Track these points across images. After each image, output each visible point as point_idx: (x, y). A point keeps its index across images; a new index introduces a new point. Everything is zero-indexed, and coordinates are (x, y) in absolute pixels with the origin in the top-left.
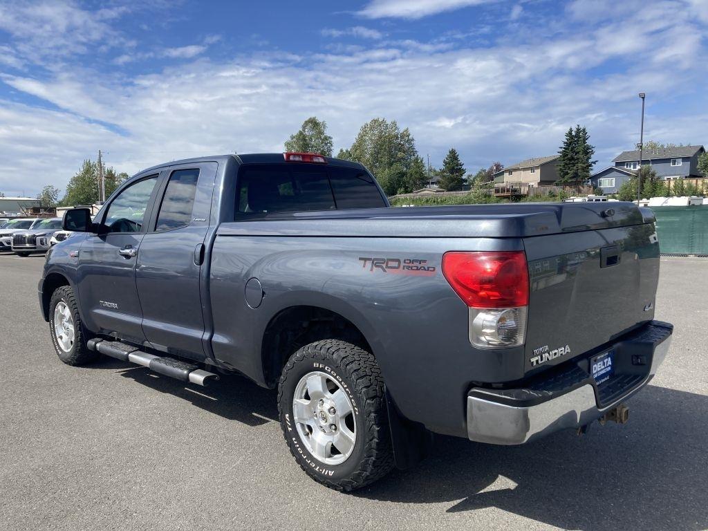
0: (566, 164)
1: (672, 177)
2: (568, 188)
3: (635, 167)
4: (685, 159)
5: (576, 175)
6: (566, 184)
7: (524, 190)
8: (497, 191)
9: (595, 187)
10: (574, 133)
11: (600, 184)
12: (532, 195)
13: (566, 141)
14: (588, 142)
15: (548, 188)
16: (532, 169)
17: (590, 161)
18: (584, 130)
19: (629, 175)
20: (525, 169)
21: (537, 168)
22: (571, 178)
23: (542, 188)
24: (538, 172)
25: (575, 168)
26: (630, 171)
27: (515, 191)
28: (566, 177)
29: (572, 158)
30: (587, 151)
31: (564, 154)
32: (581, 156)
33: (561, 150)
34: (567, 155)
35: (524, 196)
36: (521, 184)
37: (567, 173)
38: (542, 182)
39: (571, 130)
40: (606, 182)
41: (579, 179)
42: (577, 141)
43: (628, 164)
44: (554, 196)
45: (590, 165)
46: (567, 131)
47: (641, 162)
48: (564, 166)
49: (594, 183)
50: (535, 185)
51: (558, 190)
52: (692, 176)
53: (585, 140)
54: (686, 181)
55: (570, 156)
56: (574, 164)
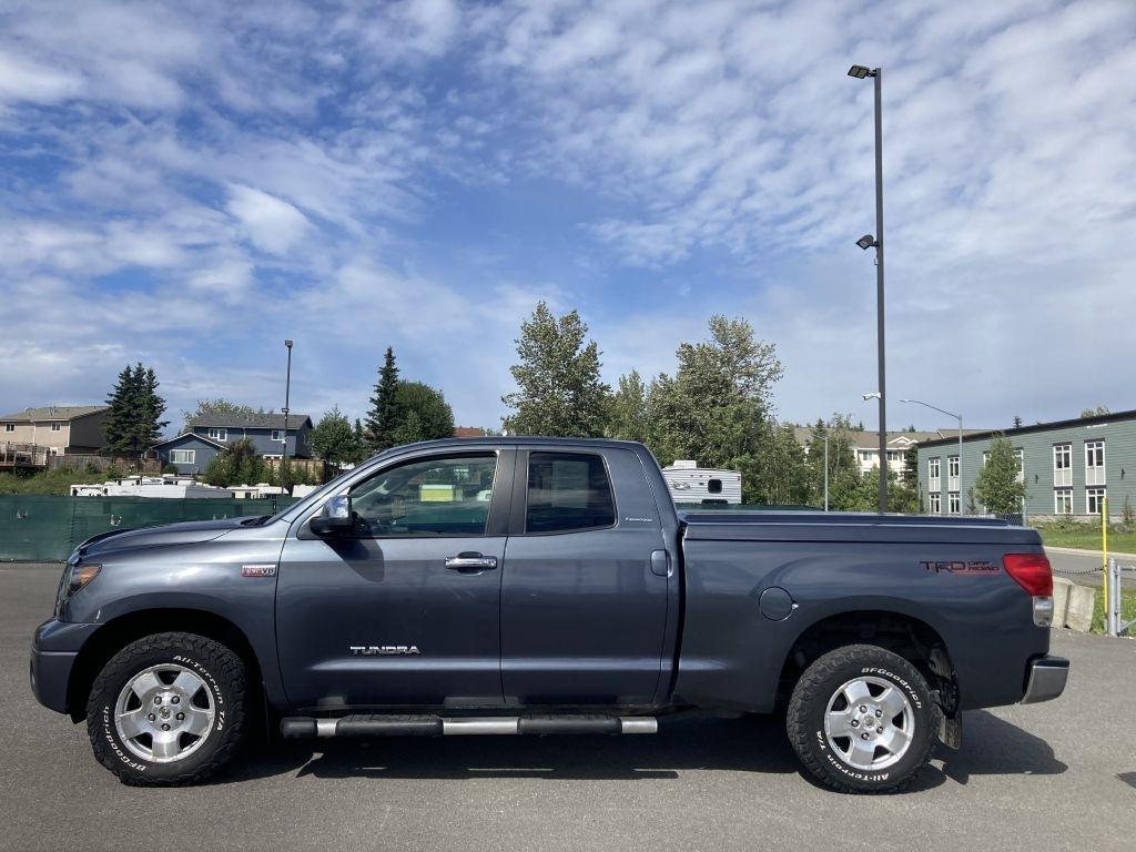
0: (119, 422)
1: (272, 456)
2: (120, 461)
3: (222, 437)
4: (290, 432)
5: (134, 441)
6: (118, 453)
7: (42, 460)
9: (165, 463)
10: (132, 376)
11: (173, 459)
12: (55, 467)
13: (120, 385)
14: (157, 392)
15: (87, 459)
16: (55, 425)
17: (158, 421)
18: (151, 372)
19: (218, 448)
20: (39, 424)
21: (64, 423)
22: (127, 445)
23: (74, 458)
24: (66, 431)
25: (133, 429)
26: (216, 441)
27: (21, 459)
28: (119, 443)
29: (127, 415)
30: (155, 406)
31: (116, 407)
32: (145, 412)
33: (111, 399)
34: (121, 408)
35: (40, 469)
36: (35, 449)
37: (120, 437)
38: (73, 448)
39: (129, 369)
40: (181, 456)
41: (139, 448)
42: (138, 389)
43: (213, 430)
44: (96, 472)
45: (158, 428)
46: (123, 370)
47: (232, 431)
48: (115, 425)
49: (163, 456)
50: (60, 452)
51: (103, 463)
52: (298, 456)
53: (151, 387)
54: (293, 463)
55: (125, 411)
56: (132, 424)
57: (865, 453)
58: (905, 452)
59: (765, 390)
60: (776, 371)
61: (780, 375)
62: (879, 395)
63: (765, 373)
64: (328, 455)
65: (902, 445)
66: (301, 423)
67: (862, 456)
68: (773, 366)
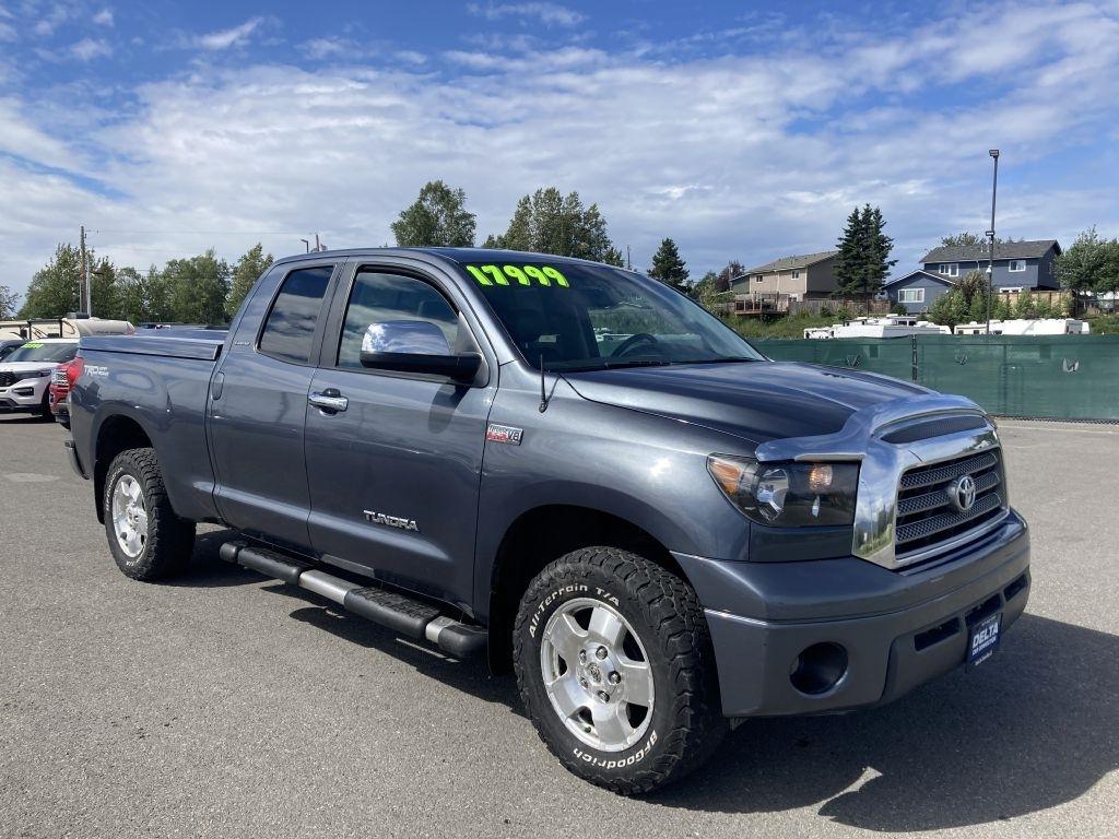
0: (849, 265)
1: (1010, 289)
2: (851, 303)
3: (954, 273)
4: (1030, 261)
5: (864, 283)
6: (848, 296)
7: (782, 306)
8: (740, 306)
9: (894, 303)
10: (860, 217)
11: (902, 298)
12: (794, 313)
13: (849, 228)
14: (884, 232)
15: (821, 303)
16: (795, 273)
17: (886, 260)
18: (877, 211)
19: (947, 284)
20: (782, 273)
21: (802, 270)
22: (856, 287)
23: (811, 303)
24: (804, 277)
25: (862, 271)
26: (946, 277)
27: (767, 306)
28: (849, 285)
29: (857, 257)
30: (882, 246)
31: (846, 248)
32: (872, 251)
33: (841, 243)
34: (851, 251)
35: (782, 315)
36: (778, 296)
37: (850, 280)
38: (811, 294)
39: (857, 211)
40: (911, 296)
41: (869, 290)
42: (866, 229)
43: (943, 266)
44: (829, 315)
45: (886, 268)
46: (851, 212)
47: (963, 265)
48: (845, 268)
49: (892, 296)
50: (800, 299)
51: (836, 305)
52: (1041, 288)
53: (878, 227)
54: (1034, 296)
55: (854, 252)
56: (861, 266)
64: (1078, 285)
66: (1048, 248)
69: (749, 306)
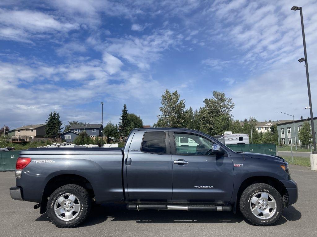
0: (49, 128)
1: (93, 136)
2: (50, 139)
3: (78, 131)
4: (97, 129)
5: (54, 133)
6: (49, 137)
7: (28, 140)
8: (13, 140)
9: (63, 139)
10: (53, 115)
11: (65, 138)
12: (32, 142)
13: (49, 118)
14: (60, 119)
15: (41, 139)
16: (32, 130)
17: (60, 127)
18: (58, 114)
19: (77, 134)
20: (27, 130)
21: (34, 129)
22: (51, 135)
23: (37, 139)
24: (35, 131)
25: (54, 130)
26: (77, 132)
27: (23, 140)
28: (49, 135)
29: (51, 126)
30: (59, 123)
31: (49, 124)
32: (56, 125)
33: (47, 122)
34: (50, 124)
35: (28, 143)
36: (26, 137)
37: (50, 133)
38: (37, 136)
39: (52, 113)
40: (67, 137)
41: (55, 135)
42: (55, 119)
43: (76, 130)
44: (44, 143)
45: (60, 130)
46: (50, 114)
47: (81, 129)
48: (48, 129)
49: (62, 137)
50: (33, 137)
51: (45, 140)
52: (100, 136)
53: (58, 118)
54: (99, 138)
56: (53, 129)
57: (259, 128)
58: (270, 127)
59: (230, 111)
60: (233, 106)
61: (234, 106)
62: (310, 107)
63: (230, 107)
64: (108, 136)
65: (269, 125)
66: (100, 127)
67: (258, 129)
68: (232, 104)
69: (17, 140)
